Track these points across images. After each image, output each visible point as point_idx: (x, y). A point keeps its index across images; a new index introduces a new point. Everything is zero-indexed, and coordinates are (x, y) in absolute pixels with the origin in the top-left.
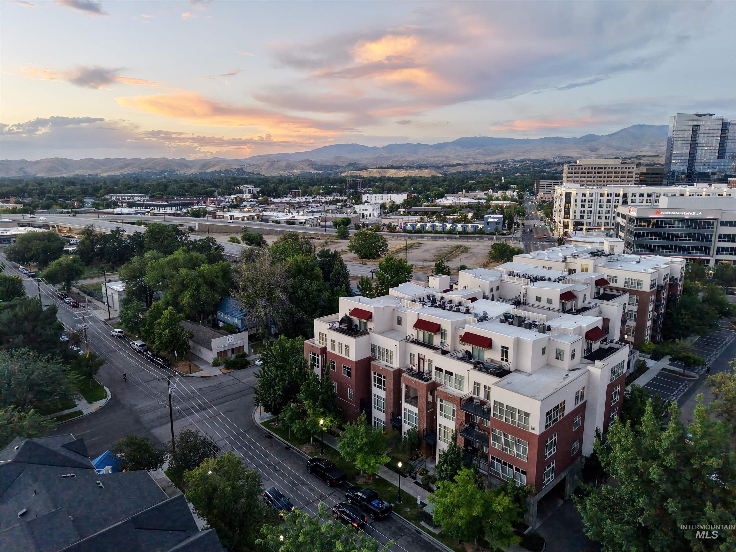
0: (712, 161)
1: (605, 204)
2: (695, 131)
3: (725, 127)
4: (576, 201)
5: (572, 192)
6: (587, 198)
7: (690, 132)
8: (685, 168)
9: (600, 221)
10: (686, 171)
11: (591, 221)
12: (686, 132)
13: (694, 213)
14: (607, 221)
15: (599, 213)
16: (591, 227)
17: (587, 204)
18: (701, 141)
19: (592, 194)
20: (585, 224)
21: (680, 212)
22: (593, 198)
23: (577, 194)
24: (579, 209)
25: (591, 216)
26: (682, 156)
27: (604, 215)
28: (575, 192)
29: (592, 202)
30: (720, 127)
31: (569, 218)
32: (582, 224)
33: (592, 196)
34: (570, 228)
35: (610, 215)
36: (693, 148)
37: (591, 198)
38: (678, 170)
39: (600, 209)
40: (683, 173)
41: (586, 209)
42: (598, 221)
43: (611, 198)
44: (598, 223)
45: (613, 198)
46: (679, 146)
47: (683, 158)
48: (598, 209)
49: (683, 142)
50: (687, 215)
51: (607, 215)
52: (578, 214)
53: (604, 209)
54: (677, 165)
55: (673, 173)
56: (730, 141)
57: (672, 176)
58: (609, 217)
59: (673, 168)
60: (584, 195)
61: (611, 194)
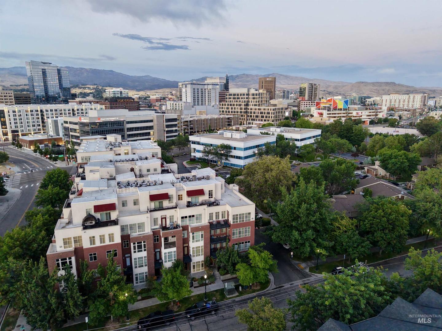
0: (57, 90)
1: (30, 117)
2: (44, 73)
3: (59, 71)
4: (9, 116)
5: (5, 110)
6: (17, 114)
7: (41, 73)
8: (43, 93)
9: (29, 128)
10: (44, 95)
11: (23, 128)
12: (39, 72)
13: (115, 118)
14: (34, 128)
15: (28, 123)
16: (24, 132)
17: (17, 117)
18: (49, 78)
19: (20, 111)
20: (20, 131)
21: (108, 118)
22: (21, 113)
23: (9, 111)
24: (13, 121)
25: (22, 126)
26: (40, 87)
27: (31, 124)
28: (7, 110)
29: (21, 116)
30: (57, 71)
31: (6, 128)
32: (17, 131)
33: (20, 112)
34: (9, 135)
35: (35, 124)
36: (45, 82)
37: (20, 113)
38: (40, 95)
39: (28, 120)
40: (43, 97)
41: (18, 121)
42: (28, 128)
43: (33, 113)
44: (29, 130)
45: (34, 113)
46: (37, 80)
47: (41, 88)
48: (26, 121)
49: (39, 78)
50: (112, 119)
51: (34, 124)
52: (13, 125)
53: (31, 120)
54: (38, 92)
55: (37, 97)
56: (63, 79)
57: (37, 99)
58: (34, 125)
59: (37, 94)
60: (14, 112)
61: (33, 111)
